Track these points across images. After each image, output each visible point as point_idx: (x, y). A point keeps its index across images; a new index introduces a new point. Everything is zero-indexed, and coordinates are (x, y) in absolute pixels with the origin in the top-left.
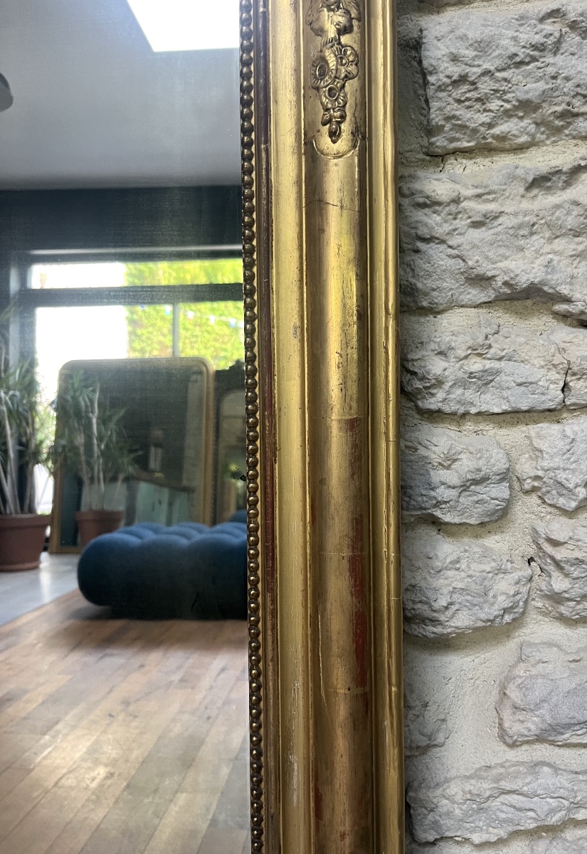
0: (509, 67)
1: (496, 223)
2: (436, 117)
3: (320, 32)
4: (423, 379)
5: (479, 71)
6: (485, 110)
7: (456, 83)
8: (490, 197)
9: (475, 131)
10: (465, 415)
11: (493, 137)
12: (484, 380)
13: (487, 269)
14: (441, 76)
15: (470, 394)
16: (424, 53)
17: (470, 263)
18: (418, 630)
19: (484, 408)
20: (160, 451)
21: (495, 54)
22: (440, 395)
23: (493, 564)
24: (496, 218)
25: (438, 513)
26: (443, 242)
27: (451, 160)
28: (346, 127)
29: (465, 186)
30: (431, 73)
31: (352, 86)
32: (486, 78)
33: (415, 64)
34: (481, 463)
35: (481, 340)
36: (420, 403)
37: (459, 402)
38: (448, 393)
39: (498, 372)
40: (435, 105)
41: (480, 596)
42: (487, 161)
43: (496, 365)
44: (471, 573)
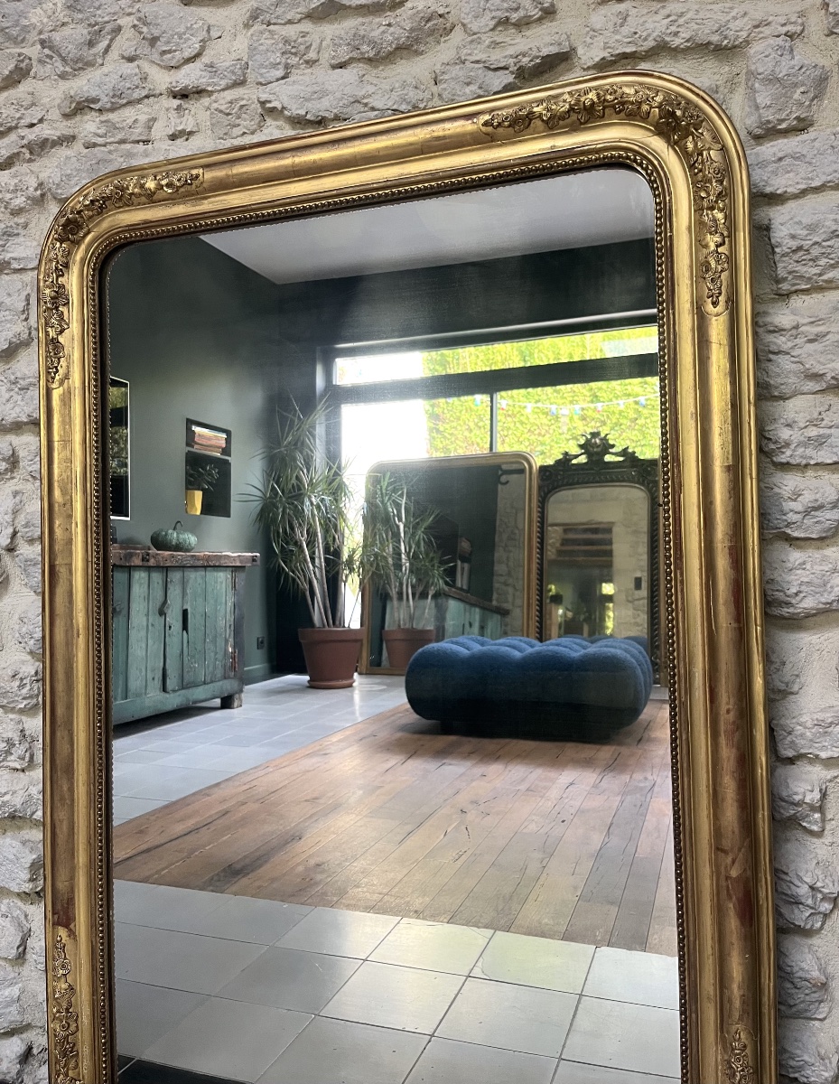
0: (832, 238)
1: (825, 339)
2: (781, 273)
3: (706, 246)
4: (776, 442)
5: (811, 242)
6: (816, 266)
7: (794, 251)
8: (820, 323)
9: (810, 279)
10: (806, 466)
11: (823, 281)
12: (820, 442)
13: (819, 369)
14: (784, 248)
15: (809, 452)
16: (772, 235)
17: (807, 366)
18: (776, 611)
19: (819, 461)
20: (466, 566)
21: (821, 231)
22: (788, 453)
23: (830, 566)
24: (824, 336)
25: (789, 531)
26: (788, 353)
27: (795, 297)
28: (722, 299)
29: (803, 316)
30: (777, 247)
31: (724, 276)
32: (816, 246)
33: (766, 239)
34: (818, 495)
35: (816, 415)
36: (774, 459)
37: (802, 457)
38: (794, 451)
39: (830, 436)
40: (780, 265)
41: (820, 586)
42: (820, 296)
43: (827, 431)
44: (813, 571)
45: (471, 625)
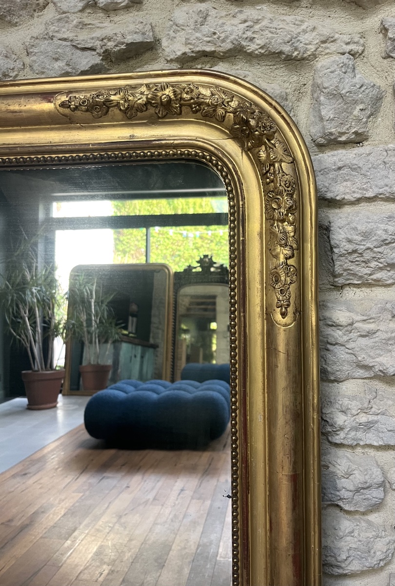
0: (382, 246)
1: (374, 336)
2: (338, 269)
3: (276, 257)
4: (332, 425)
5: (364, 248)
6: (367, 267)
7: (350, 254)
8: (371, 321)
9: (361, 277)
10: (358, 445)
11: (372, 279)
12: (368, 426)
13: (369, 362)
14: (341, 250)
15: (360, 434)
16: (332, 236)
17: (360, 358)
18: (329, 570)
19: (368, 443)
21: (373, 239)
22: (342, 435)
23: (374, 533)
24: (374, 333)
25: (341, 503)
26: (343, 346)
27: (347, 288)
28: (290, 310)
29: (357, 313)
30: (335, 247)
31: (293, 288)
32: (368, 251)
33: (326, 237)
34: (367, 477)
35: (366, 405)
36: (330, 438)
37: (353, 439)
38: (347, 434)
39: (376, 422)
40: (337, 263)
41: (366, 553)
42: (368, 290)
43: (375, 418)
44: (361, 539)
45: (135, 356)
